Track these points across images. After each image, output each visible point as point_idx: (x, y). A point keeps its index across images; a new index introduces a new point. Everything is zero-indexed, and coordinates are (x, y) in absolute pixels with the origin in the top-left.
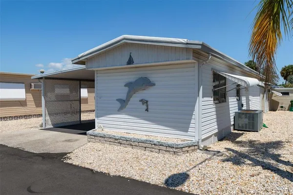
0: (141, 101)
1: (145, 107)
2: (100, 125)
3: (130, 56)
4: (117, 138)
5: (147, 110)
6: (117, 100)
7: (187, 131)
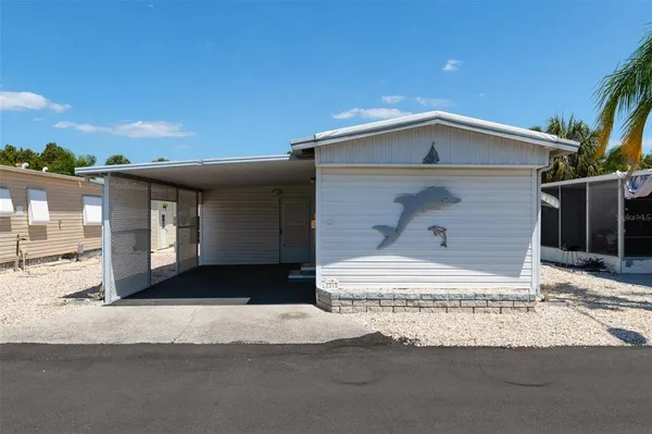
0: (433, 228)
1: (439, 239)
2: (331, 278)
3: (433, 148)
4: (412, 297)
5: (444, 244)
6: (374, 228)
7: (518, 276)
